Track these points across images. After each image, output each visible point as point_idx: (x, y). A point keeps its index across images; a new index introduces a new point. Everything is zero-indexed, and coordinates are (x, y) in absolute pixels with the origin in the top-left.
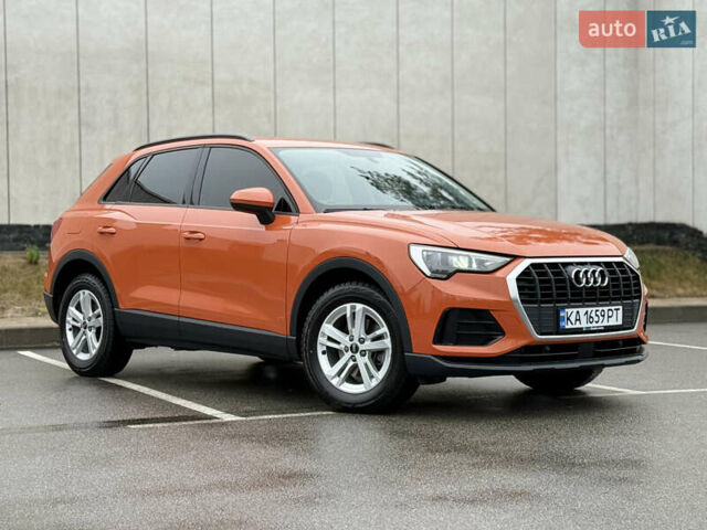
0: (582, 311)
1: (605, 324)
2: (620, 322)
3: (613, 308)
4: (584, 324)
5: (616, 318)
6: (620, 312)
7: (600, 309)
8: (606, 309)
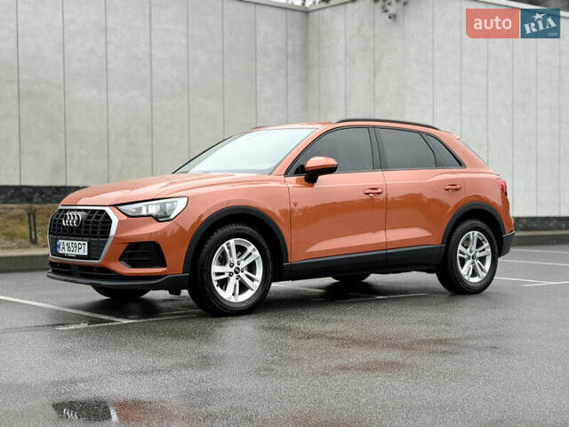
0: (66, 242)
1: (77, 253)
2: (86, 254)
3: (82, 242)
4: (66, 252)
5: (84, 251)
6: (86, 246)
7: (74, 242)
8: (77, 242)
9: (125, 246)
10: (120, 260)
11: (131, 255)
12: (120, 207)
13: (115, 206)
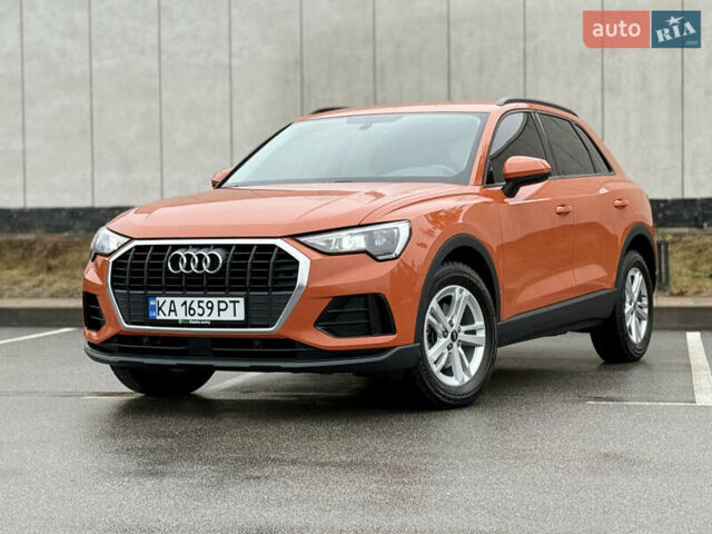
0: (179, 301)
2: (241, 316)
3: (227, 300)
4: (181, 316)
5: (234, 313)
6: (241, 304)
7: (206, 300)
8: (215, 300)
9: (325, 303)
10: (316, 324)
11: (333, 317)
12: (302, 239)
13: (293, 237)
